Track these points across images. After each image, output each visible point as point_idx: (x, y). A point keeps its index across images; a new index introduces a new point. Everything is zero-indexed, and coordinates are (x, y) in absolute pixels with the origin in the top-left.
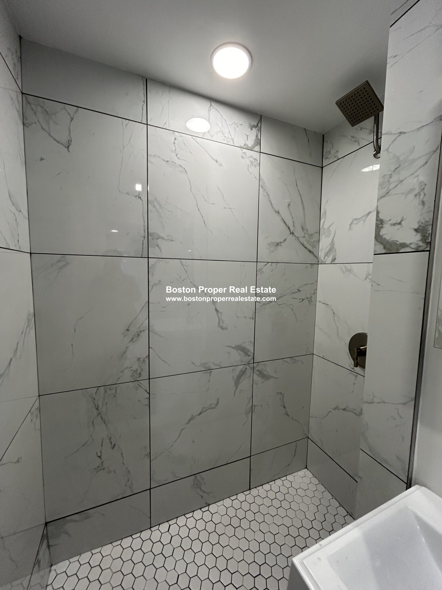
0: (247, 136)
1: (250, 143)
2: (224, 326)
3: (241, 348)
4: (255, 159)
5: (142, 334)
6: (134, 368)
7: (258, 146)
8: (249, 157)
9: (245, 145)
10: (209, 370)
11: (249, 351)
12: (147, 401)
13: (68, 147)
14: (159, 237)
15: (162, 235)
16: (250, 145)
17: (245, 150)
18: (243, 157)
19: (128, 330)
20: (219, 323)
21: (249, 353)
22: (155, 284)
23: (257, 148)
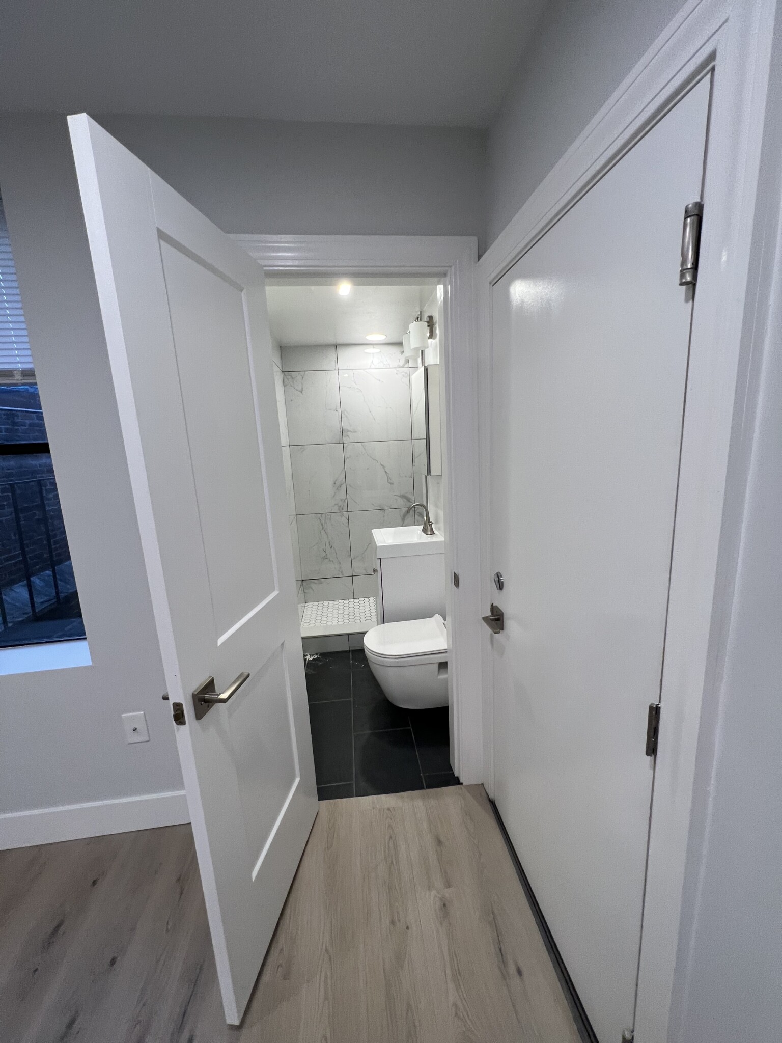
0: (399, 360)
1: (402, 362)
2: (391, 482)
3: (403, 497)
4: (406, 373)
5: (342, 486)
6: (339, 505)
7: (408, 364)
8: (401, 373)
9: (398, 366)
10: (384, 509)
11: (410, 499)
12: (347, 525)
13: (302, 392)
14: (348, 431)
15: (349, 429)
16: (401, 365)
17: (397, 369)
18: (396, 374)
19: (335, 483)
20: (388, 480)
21: (411, 501)
22: (348, 458)
23: (407, 365)
